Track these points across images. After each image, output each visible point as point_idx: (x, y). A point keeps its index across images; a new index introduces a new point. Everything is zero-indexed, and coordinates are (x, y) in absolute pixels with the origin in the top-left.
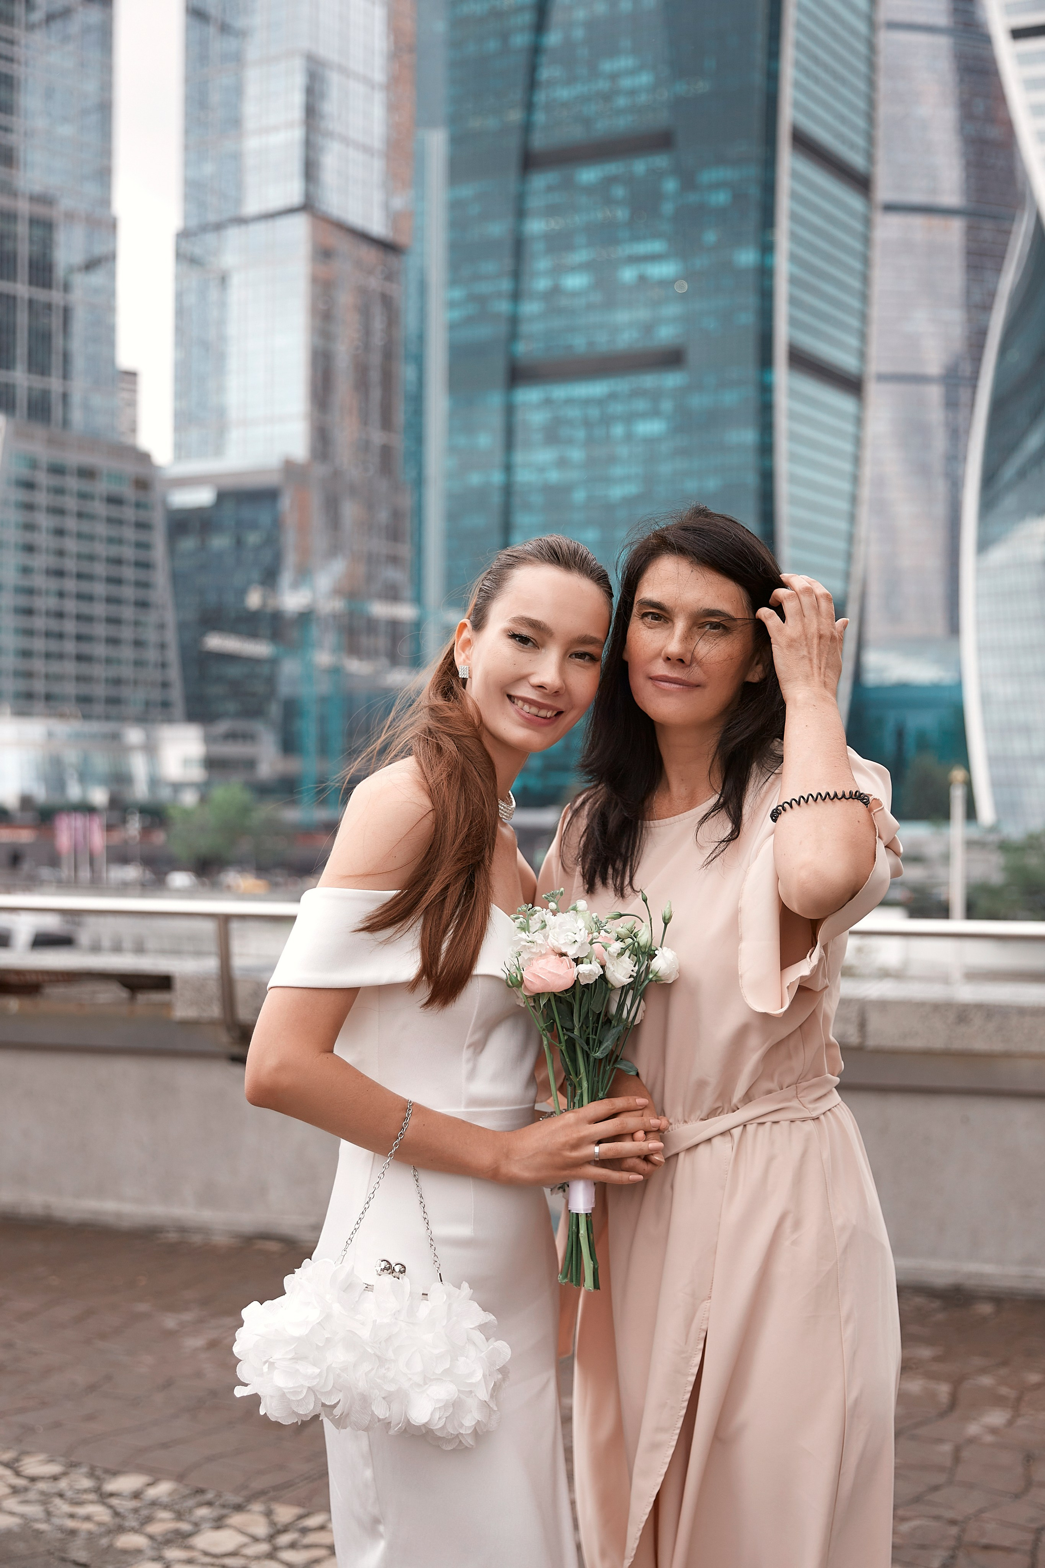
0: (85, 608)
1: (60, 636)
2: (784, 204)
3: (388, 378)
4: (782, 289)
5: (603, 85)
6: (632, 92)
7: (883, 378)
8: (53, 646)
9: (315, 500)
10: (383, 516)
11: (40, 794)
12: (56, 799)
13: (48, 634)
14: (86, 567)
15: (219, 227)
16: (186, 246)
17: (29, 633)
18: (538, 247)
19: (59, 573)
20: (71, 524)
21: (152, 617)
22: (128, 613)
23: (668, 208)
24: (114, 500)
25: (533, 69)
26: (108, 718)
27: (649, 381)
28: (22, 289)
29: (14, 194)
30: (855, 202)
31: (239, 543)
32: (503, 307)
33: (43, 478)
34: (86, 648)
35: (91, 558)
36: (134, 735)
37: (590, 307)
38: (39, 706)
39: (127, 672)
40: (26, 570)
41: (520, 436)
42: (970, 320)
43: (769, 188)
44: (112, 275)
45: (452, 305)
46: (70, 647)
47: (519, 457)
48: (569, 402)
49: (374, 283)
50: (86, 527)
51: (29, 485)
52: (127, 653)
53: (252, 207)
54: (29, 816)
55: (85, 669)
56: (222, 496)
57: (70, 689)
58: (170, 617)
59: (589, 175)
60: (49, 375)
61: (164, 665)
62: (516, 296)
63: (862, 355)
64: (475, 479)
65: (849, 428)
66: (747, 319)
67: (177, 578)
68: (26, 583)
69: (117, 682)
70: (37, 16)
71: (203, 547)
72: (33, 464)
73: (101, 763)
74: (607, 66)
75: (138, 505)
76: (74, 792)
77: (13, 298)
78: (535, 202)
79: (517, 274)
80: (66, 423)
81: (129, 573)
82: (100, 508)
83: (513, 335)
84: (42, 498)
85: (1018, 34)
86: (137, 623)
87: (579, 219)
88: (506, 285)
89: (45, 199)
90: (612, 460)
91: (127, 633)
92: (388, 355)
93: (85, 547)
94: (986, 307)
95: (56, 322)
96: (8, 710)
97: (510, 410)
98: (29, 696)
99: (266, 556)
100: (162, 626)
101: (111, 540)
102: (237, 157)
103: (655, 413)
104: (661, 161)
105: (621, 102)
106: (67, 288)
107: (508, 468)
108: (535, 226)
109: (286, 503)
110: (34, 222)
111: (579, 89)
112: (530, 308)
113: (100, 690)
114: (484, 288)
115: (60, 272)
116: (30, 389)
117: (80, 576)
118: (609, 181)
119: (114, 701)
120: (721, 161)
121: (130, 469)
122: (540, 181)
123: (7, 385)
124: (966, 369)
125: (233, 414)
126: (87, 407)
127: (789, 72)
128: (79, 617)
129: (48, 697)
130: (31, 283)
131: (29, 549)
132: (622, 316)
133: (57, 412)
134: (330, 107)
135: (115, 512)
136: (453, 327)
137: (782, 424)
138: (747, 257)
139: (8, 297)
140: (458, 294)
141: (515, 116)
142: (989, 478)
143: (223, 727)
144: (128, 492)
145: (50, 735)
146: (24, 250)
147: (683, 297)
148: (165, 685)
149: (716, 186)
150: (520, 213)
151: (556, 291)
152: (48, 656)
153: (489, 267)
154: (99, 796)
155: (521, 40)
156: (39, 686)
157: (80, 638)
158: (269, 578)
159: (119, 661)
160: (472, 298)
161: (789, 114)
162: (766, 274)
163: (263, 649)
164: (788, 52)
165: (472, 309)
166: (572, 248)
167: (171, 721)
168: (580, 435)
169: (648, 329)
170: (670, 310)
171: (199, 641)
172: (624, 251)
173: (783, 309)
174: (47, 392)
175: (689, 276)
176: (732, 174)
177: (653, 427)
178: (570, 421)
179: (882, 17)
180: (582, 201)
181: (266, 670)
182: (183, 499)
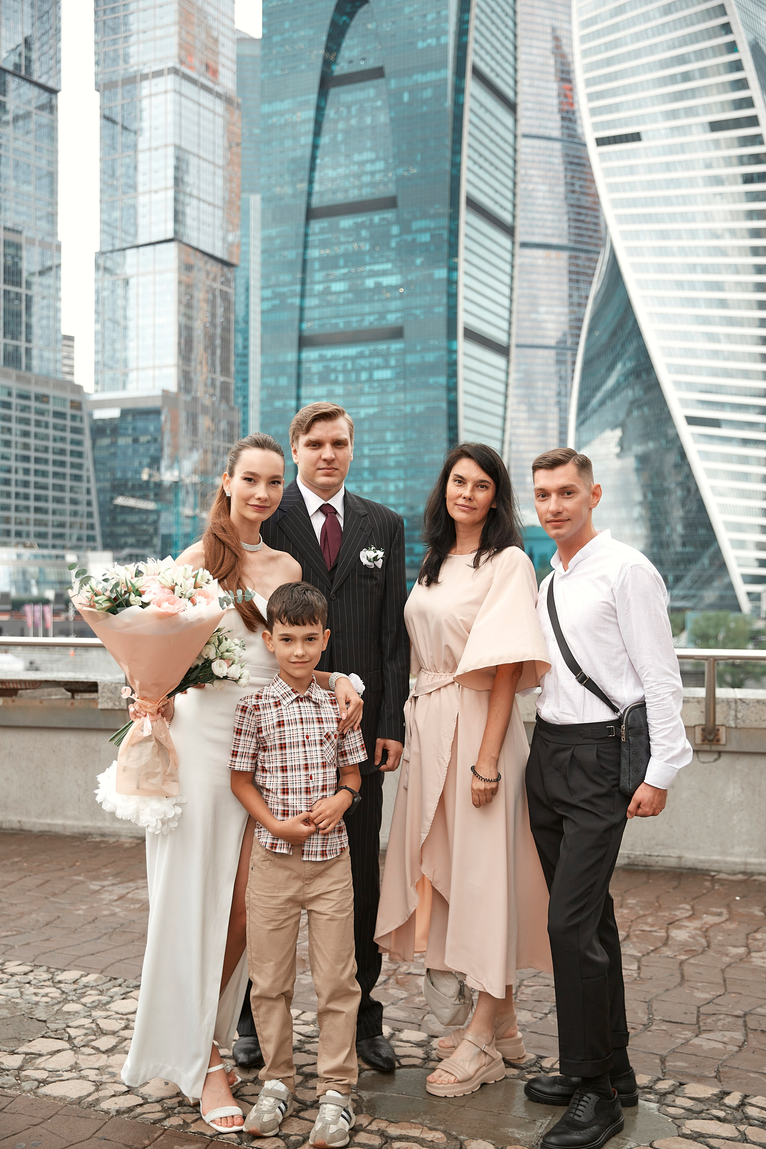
0: (41, 480)
1: (26, 497)
2: (463, 241)
3: (226, 342)
4: (462, 291)
5: (355, 168)
6: (373, 173)
7: (520, 346)
8: (22, 503)
9: (182, 416)
10: (223, 426)
11: (13, 592)
12: (24, 596)
13: (18, 495)
14: (42, 455)
15: (122, 250)
16: (102, 261)
17: (7, 495)
18: (317, 265)
19: (26, 459)
20: (32, 429)
21: (84, 485)
22: (68, 483)
23: (393, 244)
24: (58, 415)
25: (313, 158)
26: (54, 547)
27: (382, 347)
30: (505, 241)
31: (136, 441)
32: (295, 301)
33: (14, 400)
34: (41, 504)
35: (46, 450)
36: (71, 557)
37: (348, 302)
38: (13, 540)
39: (68, 519)
40: (4, 457)
41: (304, 379)
42: (571, 312)
43: (454, 233)
44: (58, 278)
45: (263, 299)
46: (32, 503)
47: (304, 392)
48: (334, 359)
49: (217, 285)
50: (42, 430)
51: (6, 405)
52: (68, 507)
53: (142, 239)
54: (7, 605)
55: (41, 516)
56: (124, 413)
57: (32, 529)
58: (93, 486)
59: (346, 222)
60: (19, 338)
61: (90, 515)
62: (303, 296)
63: (509, 333)
64: (278, 404)
65: (501, 375)
66: (441, 310)
67: (95, 462)
69: (62, 525)
70: (9, 117)
71: (114, 444)
72: (9, 392)
73: (52, 574)
74: (357, 157)
75: (74, 418)
76: (35, 591)
78: (314, 239)
79: (303, 283)
80: (29, 368)
81: (68, 459)
82: (51, 420)
83: (301, 320)
84: (14, 413)
85: (600, 141)
86: (72, 489)
87: (341, 248)
88: (298, 288)
89: (14, 230)
91: (67, 495)
92: (225, 329)
93: (41, 443)
94: (582, 305)
95: (22, 307)
97: (299, 362)
98: (8, 534)
99: (152, 451)
100: (88, 492)
101: (56, 439)
102: (133, 208)
103: (386, 366)
104: (390, 215)
105: (366, 179)
106: (29, 285)
107: (298, 397)
108: (314, 253)
109: (163, 418)
110: (7, 245)
111: (341, 171)
112: (310, 302)
113: (50, 530)
114: (283, 290)
115: (25, 275)
117: (37, 460)
118: (359, 227)
119: (61, 536)
120: (425, 216)
121: (70, 396)
122: (316, 226)
124: (569, 341)
125: (132, 364)
126: (41, 358)
127: (466, 163)
128: (37, 486)
129: (18, 534)
131: (6, 444)
132: (367, 308)
133: (24, 360)
134: (190, 179)
135: (59, 422)
136: (264, 313)
137: (462, 372)
138: (441, 273)
140: (268, 293)
141: (302, 186)
142: (582, 407)
143: (126, 552)
144: (69, 411)
145: (19, 556)
147: (402, 296)
148: (91, 527)
149: (421, 231)
150: (306, 245)
151: (327, 292)
152: (17, 509)
153: (286, 277)
154: (50, 594)
155: (306, 140)
156: (13, 527)
157: (38, 498)
158: (155, 462)
159: (62, 513)
160: (276, 296)
161: (465, 188)
162: (452, 283)
163: (150, 505)
164: (466, 151)
165: (277, 302)
166: (337, 267)
167: (94, 549)
168: (341, 378)
169: (382, 315)
170: (394, 305)
171: (112, 499)
172: (368, 268)
173: (462, 305)
174: (17, 348)
175: (406, 284)
176: (431, 224)
177: (387, 374)
178: (335, 370)
179: (520, 131)
180: (343, 239)
181: (152, 517)
182: (100, 414)
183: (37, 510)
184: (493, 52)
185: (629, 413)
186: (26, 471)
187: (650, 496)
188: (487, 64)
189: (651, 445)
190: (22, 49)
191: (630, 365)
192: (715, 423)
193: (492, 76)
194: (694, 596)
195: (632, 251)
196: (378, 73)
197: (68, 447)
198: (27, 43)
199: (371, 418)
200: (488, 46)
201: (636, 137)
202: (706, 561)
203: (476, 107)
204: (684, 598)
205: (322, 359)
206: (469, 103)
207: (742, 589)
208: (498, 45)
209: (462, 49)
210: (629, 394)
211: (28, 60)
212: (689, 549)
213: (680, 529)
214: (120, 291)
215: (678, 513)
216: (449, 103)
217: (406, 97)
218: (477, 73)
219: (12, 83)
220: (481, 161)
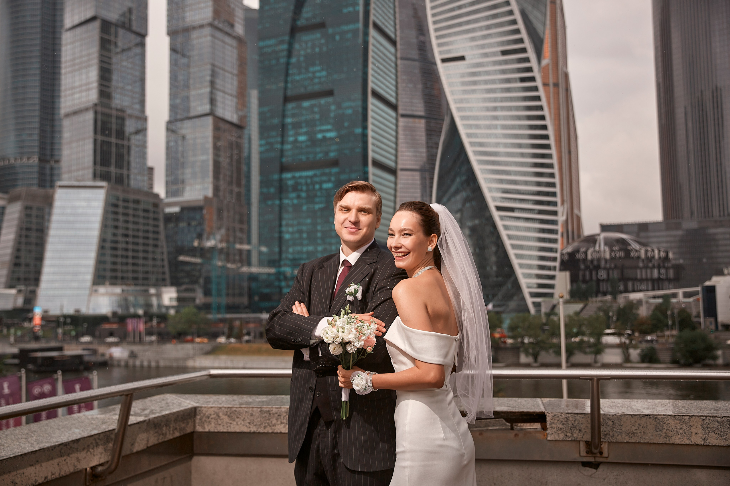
0: (136, 247)
1: (127, 257)
2: (370, 113)
3: (239, 170)
4: (370, 140)
5: (310, 75)
6: (320, 78)
7: (402, 170)
8: (124, 260)
9: (215, 211)
10: (238, 216)
11: (120, 311)
12: (126, 313)
13: (122, 256)
14: (136, 233)
15: (182, 120)
16: (170, 126)
17: (116, 256)
18: (290, 127)
19: (126, 236)
20: (131, 219)
21: (159, 250)
22: (150, 249)
23: (332, 115)
24: (146, 211)
25: (287, 70)
26: (143, 285)
27: (327, 170)
28: (113, 140)
29: (111, 108)
30: (393, 114)
31: (189, 225)
32: (279, 146)
33: (121, 203)
34: (136, 261)
35: (138, 230)
36: (152, 291)
37: (307, 146)
38: (119, 281)
39: (150, 269)
40: (115, 235)
41: (284, 189)
42: (429, 152)
43: (365, 109)
44: (145, 135)
45: (261, 146)
46: (130, 261)
48: (300, 177)
49: (234, 139)
50: (136, 220)
51: (116, 206)
52: (150, 262)
53: (192, 114)
54: (116, 320)
55: (135, 268)
56: (183, 209)
57: (130, 275)
58: (165, 250)
59: (306, 104)
60: (123, 169)
61: (163, 266)
62: (282, 143)
63: (396, 162)
64: (270, 203)
65: (393, 185)
66: (359, 150)
67: (167, 237)
68: (115, 239)
69: (147, 272)
70: (119, 50)
71: (176, 227)
72: (118, 199)
73: (141, 300)
74: (311, 69)
75: (154, 212)
76: (132, 310)
77: (111, 143)
78: (288, 113)
79: (283, 136)
80: (128, 185)
81: (151, 235)
82: (141, 213)
83: (282, 156)
84: (121, 210)
85: (444, 61)
86: (154, 252)
87: (303, 118)
88: (279, 139)
89: (122, 111)
90: (316, 196)
91: (150, 256)
92: (239, 162)
93: (136, 227)
94: (435, 147)
95: (125, 151)
96: (108, 283)
97: (281, 179)
98: (116, 278)
99: (198, 229)
100: (162, 253)
101: (144, 224)
102: (188, 98)
103: (329, 181)
104: (330, 99)
105: (316, 80)
106: (129, 139)
107: (281, 199)
108: (289, 120)
109: (205, 212)
110: (118, 118)
111: (302, 76)
112: (287, 147)
113: (141, 276)
114: (272, 140)
115: (127, 134)
116: (116, 173)
117: (134, 236)
118: (313, 106)
119: (146, 279)
120: (350, 100)
121: (152, 200)
122: (290, 106)
123: (108, 172)
124: (428, 167)
125: (187, 182)
126: (136, 180)
127: (370, 72)
128: (134, 251)
129: (122, 278)
130: (116, 138)
131: (116, 227)
132: (318, 150)
133: (126, 181)
134: (219, 81)
135: (146, 215)
136: (261, 153)
138: (359, 131)
139: (108, 142)
140: (263, 142)
141: (282, 85)
143: (184, 287)
144: (151, 208)
145: (123, 291)
146: (114, 127)
147: (337, 143)
148: (164, 273)
149: (348, 108)
150: (284, 116)
151: (296, 141)
152: (122, 264)
153: (274, 133)
154: (140, 312)
155: (283, 60)
156: (119, 274)
157: (134, 257)
158: (200, 236)
159: (147, 265)
160: (268, 143)
161: (371, 85)
162: (365, 136)
163: (198, 260)
164: (370, 66)
165: (268, 147)
166: (301, 127)
167: (165, 286)
168: (304, 188)
169: (327, 153)
170: (333, 147)
171: (176, 258)
172: (318, 128)
173: (370, 147)
174: (122, 175)
175: (340, 136)
176: (353, 104)
177: (329, 185)
178: (301, 184)
179: (399, 55)
180: (304, 112)
181: (199, 267)
182: (169, 210)
183: (134, 264)
184: (383, 15)
185: (464, 205)
186: (127, 243)
187: (477, 250)
188: (381, 21)
189: (477, 222)
190: (127, 15)
191: (464, 178)
192: (512, 210)
193: (383, 27)
194: (504, 305)
195: (463, 118)
196: (322, 25)
197: (151, 228)
198: (130, 11)
199: (322, 210)
200: (380, 12)
201: (462, 58)
202: (509, 286)
203: (375, 43)
204: (499, 306)
205: (294, 178)
206: (371, 41)
207: (530, 301)
208: (386, 11)
209: (367, 13)
210: (463, 194)
211: (130, 20)
212: (500, 279)
213: (494, 268)
214: (180, 143)
215: (493, 259)
216: (360, 40)
217: (337, 37)
218: (376, 27)
219: (121, 32)
220: (379, 71)
